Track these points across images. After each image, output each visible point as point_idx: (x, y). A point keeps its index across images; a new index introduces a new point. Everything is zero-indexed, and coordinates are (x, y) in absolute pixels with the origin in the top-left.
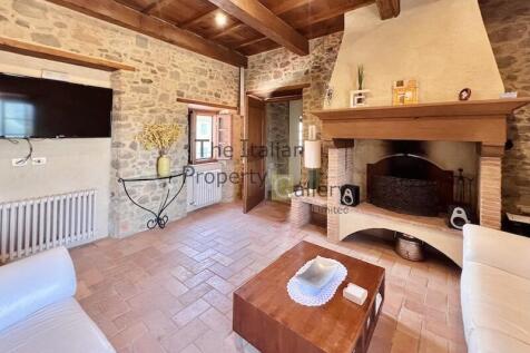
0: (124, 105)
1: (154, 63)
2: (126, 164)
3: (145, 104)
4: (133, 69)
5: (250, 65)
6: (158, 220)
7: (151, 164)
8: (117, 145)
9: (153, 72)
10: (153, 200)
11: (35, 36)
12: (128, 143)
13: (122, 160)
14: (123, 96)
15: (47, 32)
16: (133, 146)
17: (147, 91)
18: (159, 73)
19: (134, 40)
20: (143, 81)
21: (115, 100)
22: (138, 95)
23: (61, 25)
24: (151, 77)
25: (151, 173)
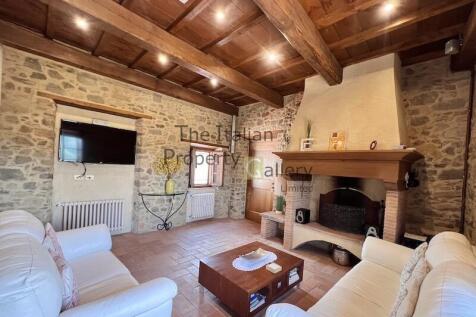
0: (144, 143)
1: (166, 113)
2: (144, 184)
3: (158, 143)
4: (151, 118)
5: (240, 114)
6: (165, 225)
7: (161, 185)
8: (138, 170)
9: (165, 119)
10: (162, 210)
11: (89, 97)
12: (146, 170)
13: (141, 181)
14: (143, 137)
15: (96, 94)
16: (149, 172)
17: (160, 133)
18: (169, 121)
19: (152, 97)
20: (158, 126)
21: (138, 139)
22: (153, 136)
23: (105, 89)
24: (164, 123)
25: (161, 191)
